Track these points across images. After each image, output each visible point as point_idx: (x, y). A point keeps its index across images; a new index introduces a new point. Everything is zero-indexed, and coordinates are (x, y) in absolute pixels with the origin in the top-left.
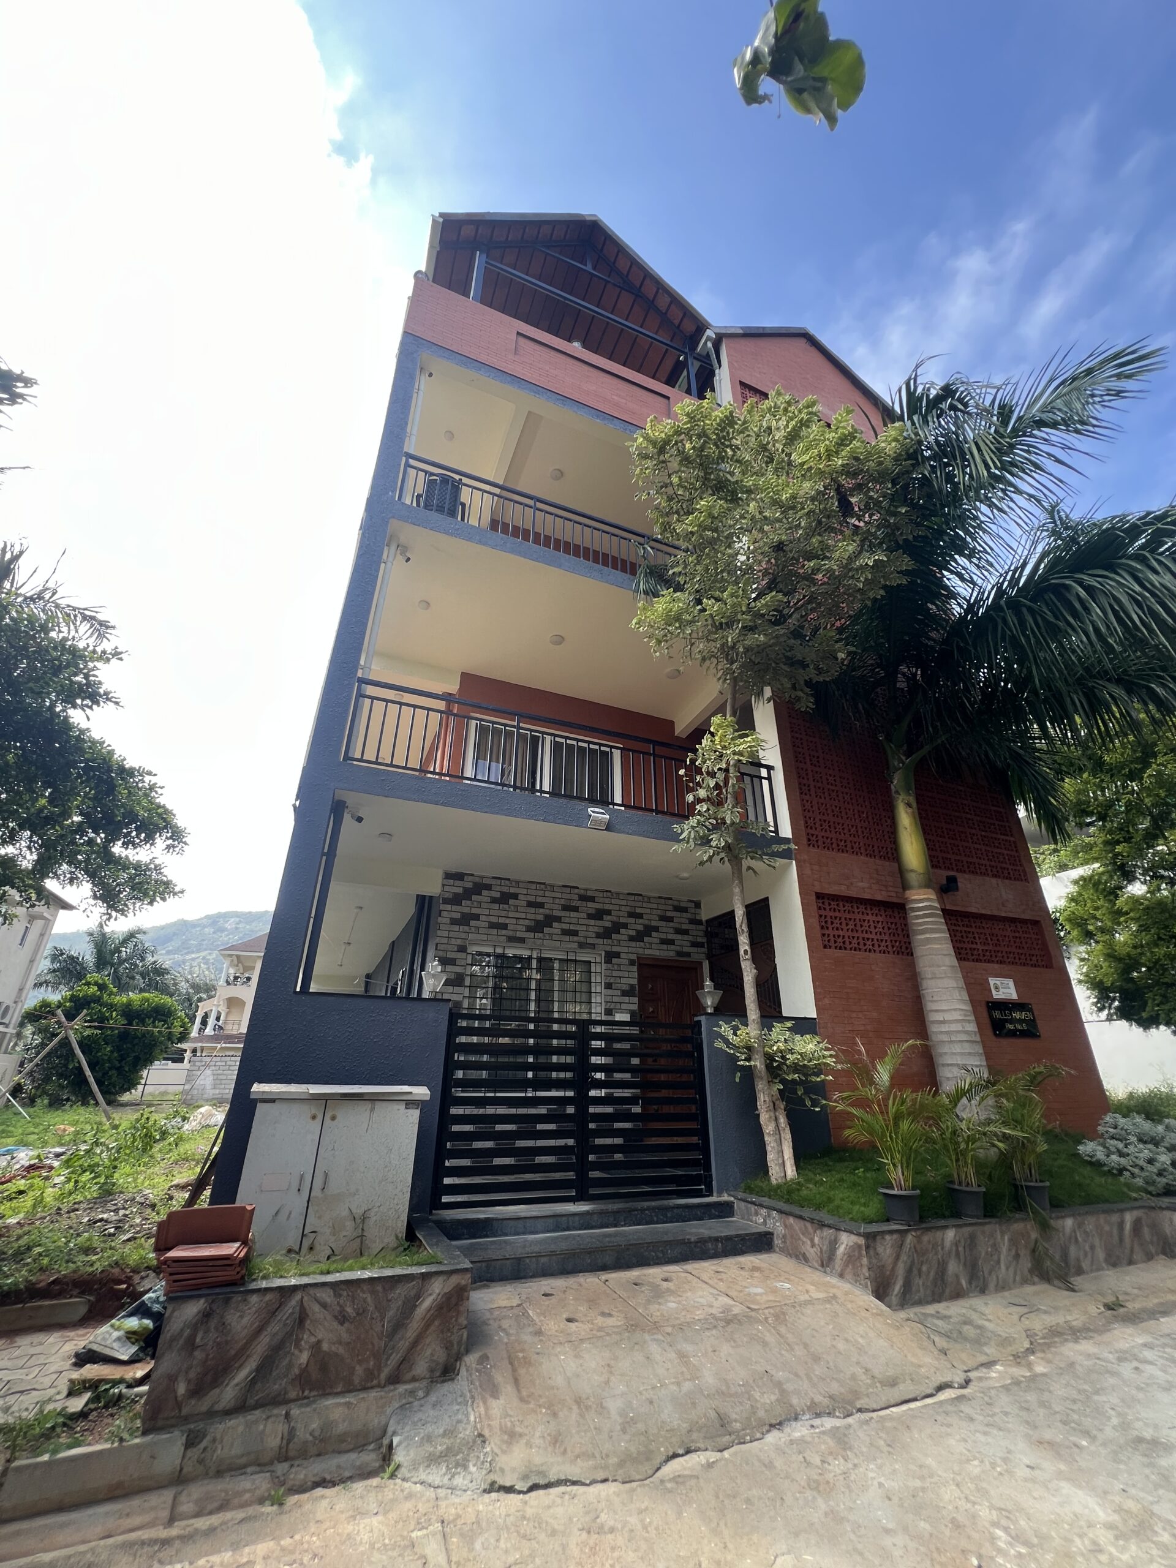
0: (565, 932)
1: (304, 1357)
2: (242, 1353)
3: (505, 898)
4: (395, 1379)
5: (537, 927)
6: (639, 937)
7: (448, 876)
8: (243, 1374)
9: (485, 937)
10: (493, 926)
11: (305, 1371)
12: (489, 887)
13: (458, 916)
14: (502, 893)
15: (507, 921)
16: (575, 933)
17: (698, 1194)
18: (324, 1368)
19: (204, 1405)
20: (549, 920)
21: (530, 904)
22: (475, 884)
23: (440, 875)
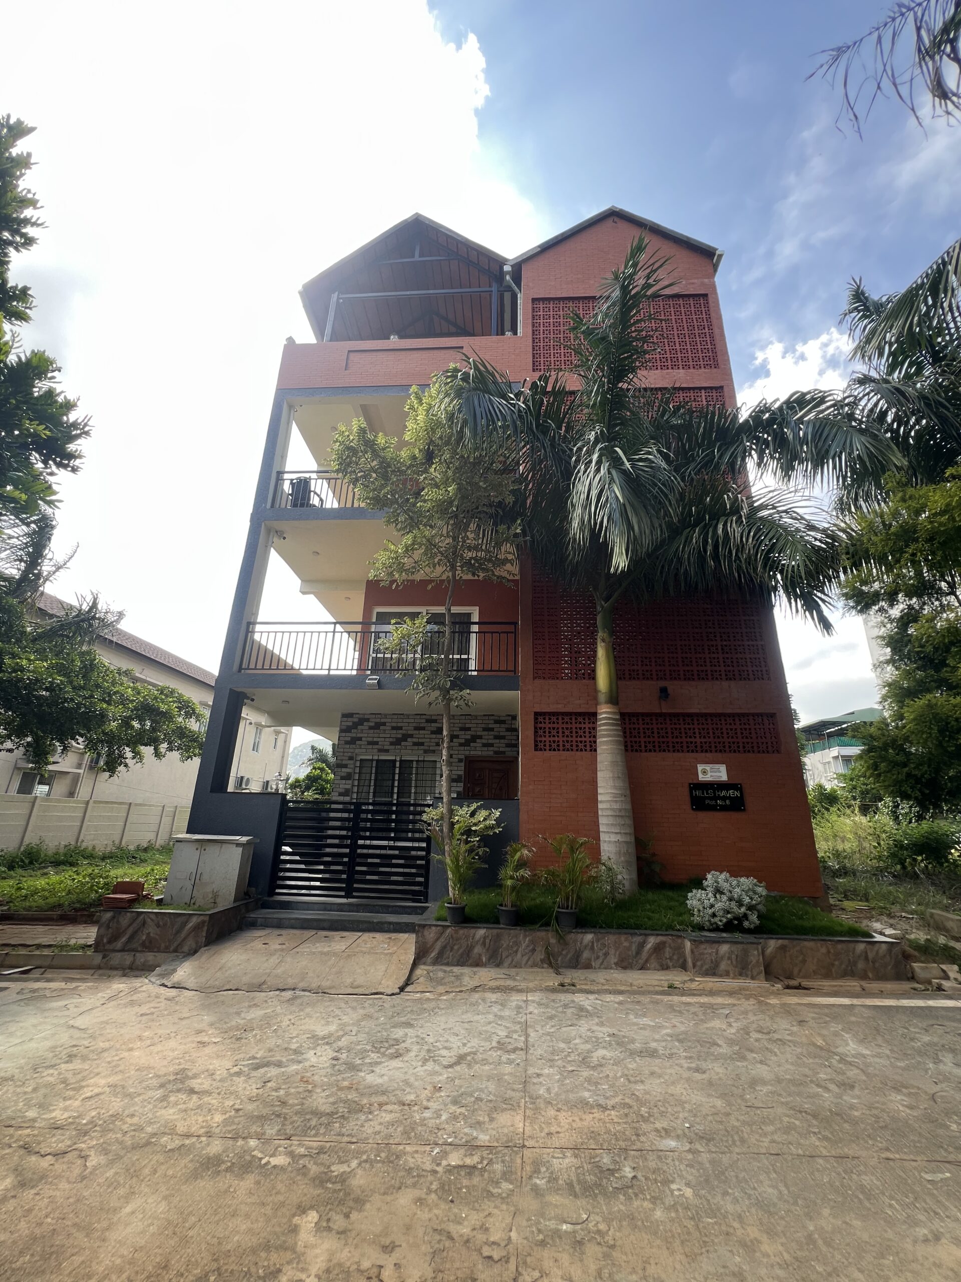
0: (415, 744)
1: (144, 938)
2: (125, 931)
3: (377, 726)
4: (175, 951)
5: (397, 742)
6: (467, 743)
7: (345, 716)
8: (124, 939)
9: (364, 750)
10: (369, 743)
11: (144, 942)
12: (368, 720)
13: (349, 739)
14: (376, 723)
15: (379, 740)
16: (422, 744)
17: (419, 901)
18: (150, 942)
19: (111, 947)
20: (405, 737)
21: (393, 728)
22: (360, 719)
23: (340, 716)
